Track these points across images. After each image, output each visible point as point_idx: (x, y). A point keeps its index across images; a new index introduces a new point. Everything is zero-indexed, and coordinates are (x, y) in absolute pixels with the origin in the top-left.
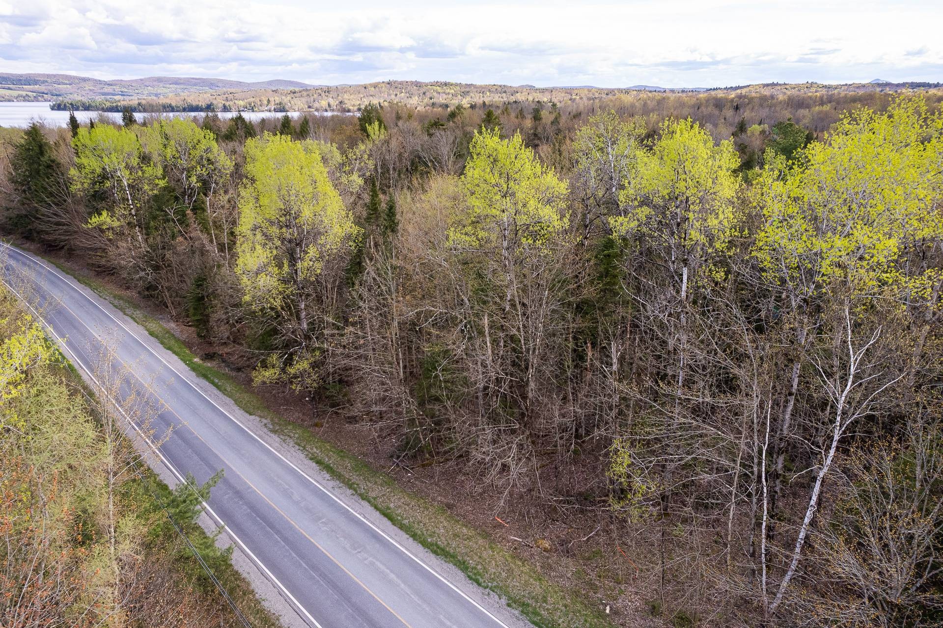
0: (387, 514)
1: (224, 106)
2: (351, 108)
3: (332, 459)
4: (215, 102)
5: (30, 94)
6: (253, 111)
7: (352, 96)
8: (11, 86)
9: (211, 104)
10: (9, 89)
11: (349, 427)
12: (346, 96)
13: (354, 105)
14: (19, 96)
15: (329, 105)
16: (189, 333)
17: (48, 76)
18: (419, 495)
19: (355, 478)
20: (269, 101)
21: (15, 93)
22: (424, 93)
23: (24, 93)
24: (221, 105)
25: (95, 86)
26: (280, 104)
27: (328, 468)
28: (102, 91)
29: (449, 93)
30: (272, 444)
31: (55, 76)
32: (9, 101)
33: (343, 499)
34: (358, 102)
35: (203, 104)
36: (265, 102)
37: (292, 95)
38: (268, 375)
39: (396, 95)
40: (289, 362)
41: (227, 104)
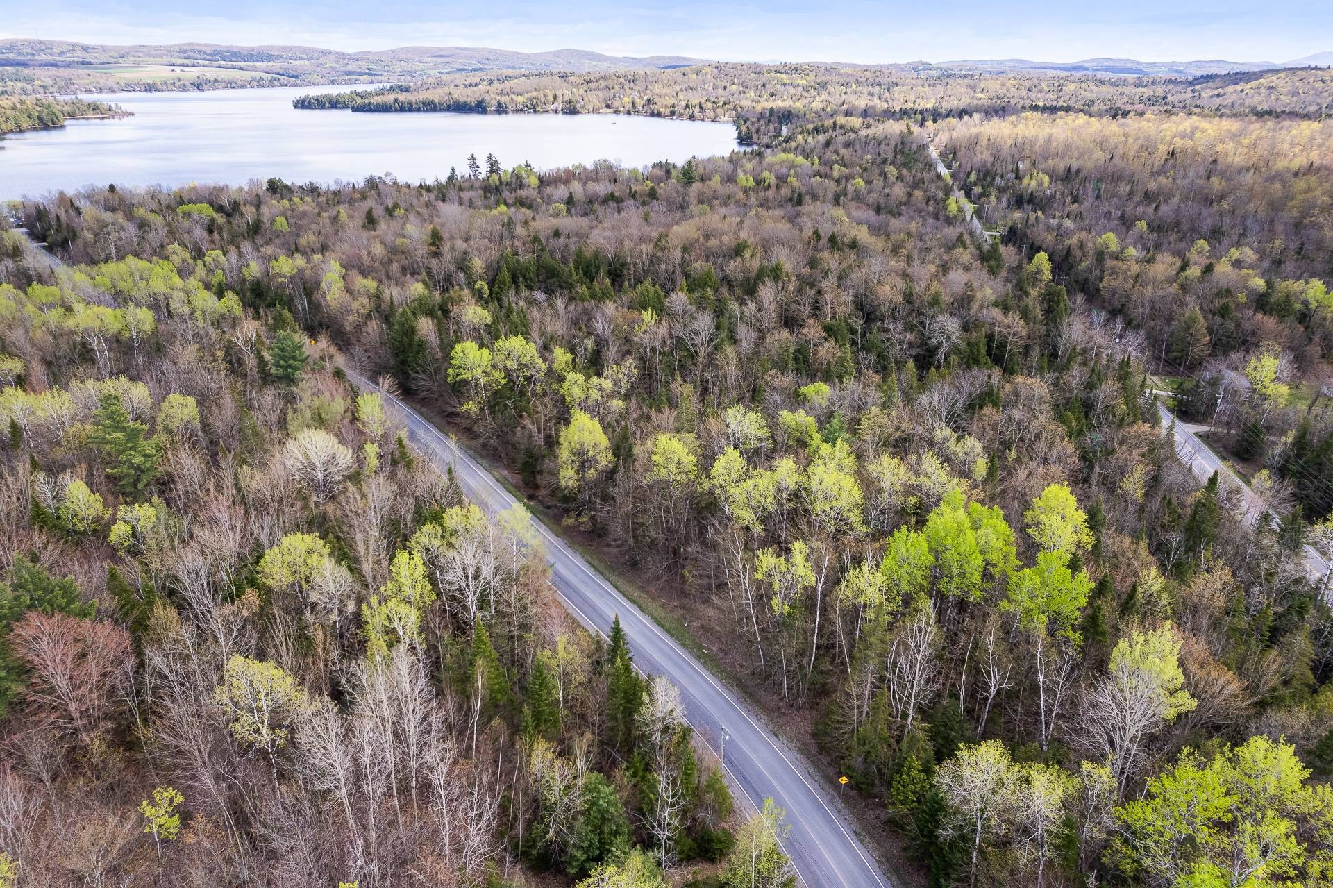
0: (616, 587)
1: (499, 104)
2: (662, 110)
3: (595, 563)
4: (487, 98)
5: (264, 75)
6: (535, 112)
7: (665, 90)
8: (242, 64)
9: (483, 101)
10: (241, 69)
11: (606, 549)
12: (657, 89)
13: (666, 107)
14: (253, 80)
15: (634, 105)
16: (518, 478)
17: (284, 49)
18: (632, 582)
19: (605, 572)
20: (555, 97)
21: (248, 75)
22: (764, 85)
23: (257, 75)
24: (494, 102)
25: (337, 62)
26: (570, 101)
27: (593, 566)
28: (346, 69)
29: (798, 86)
30: (569, 553)
31: (291, 48)
32: (242, 87)
33: (598, 580)
34: (672, 101)
35: (472, 100)
36: (551, 98)
37: (586, 86)
38: (570, 521)
39: (725, 88)
40: (579, 515)
41: (503, 99)
